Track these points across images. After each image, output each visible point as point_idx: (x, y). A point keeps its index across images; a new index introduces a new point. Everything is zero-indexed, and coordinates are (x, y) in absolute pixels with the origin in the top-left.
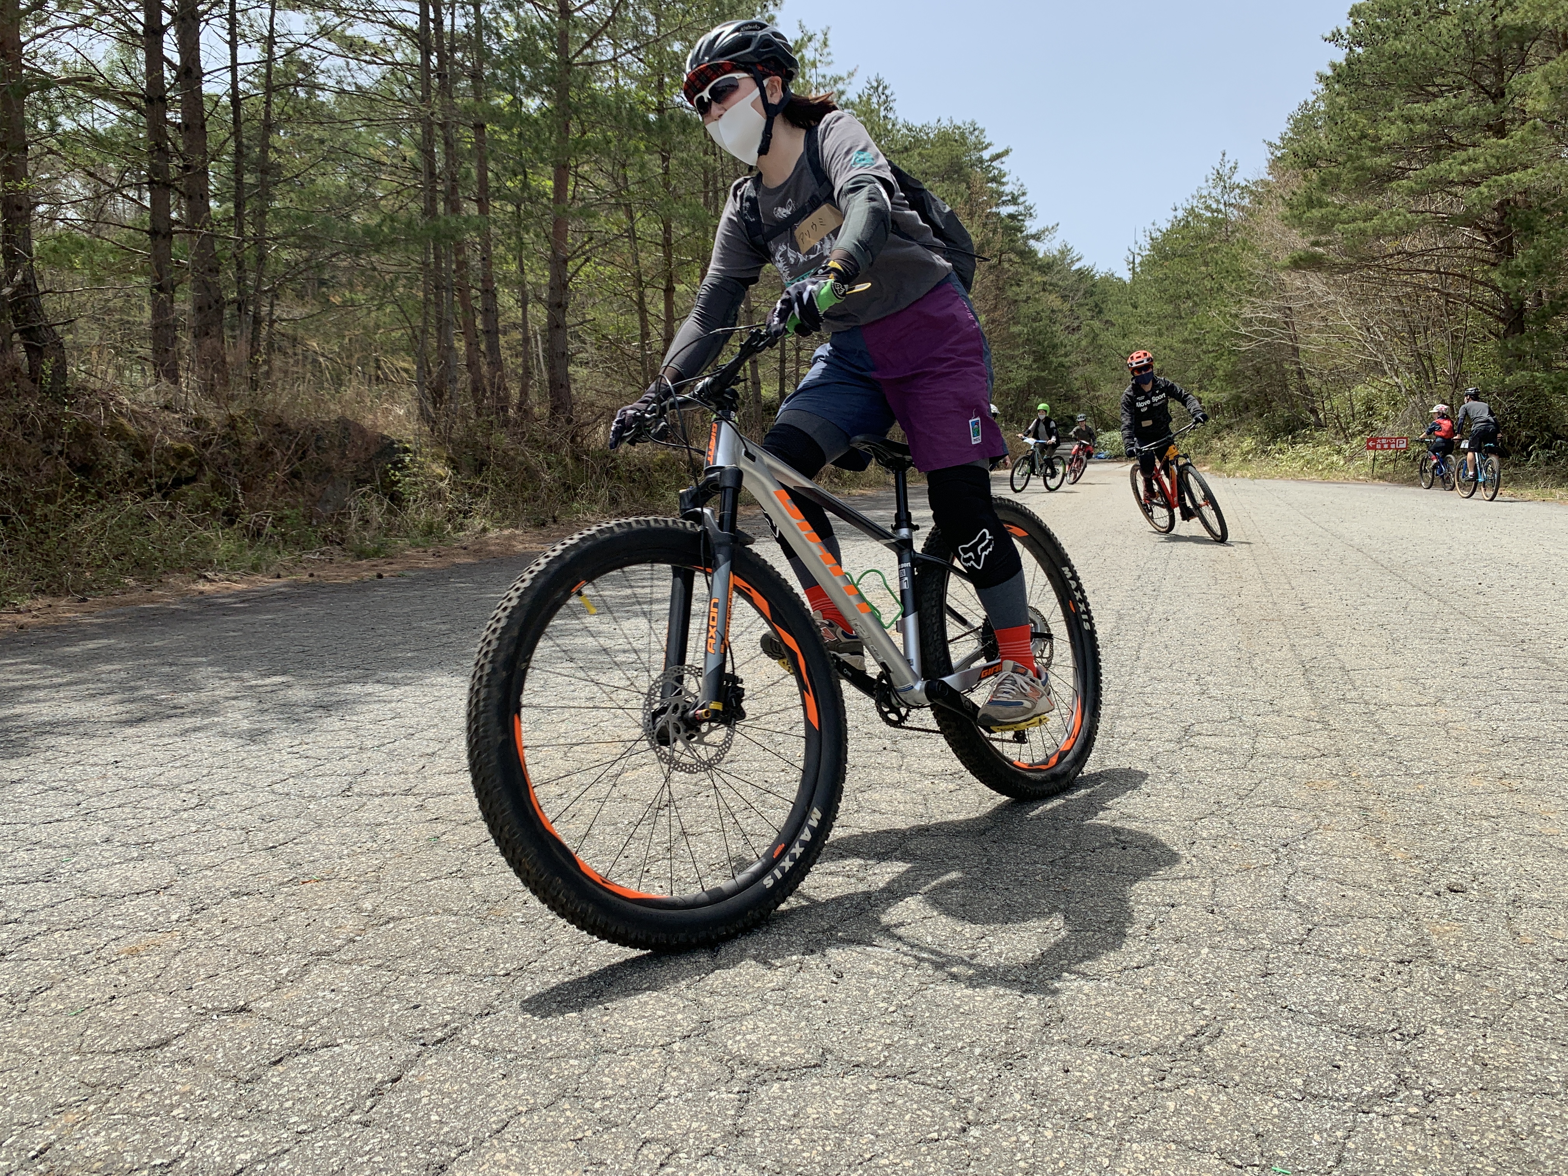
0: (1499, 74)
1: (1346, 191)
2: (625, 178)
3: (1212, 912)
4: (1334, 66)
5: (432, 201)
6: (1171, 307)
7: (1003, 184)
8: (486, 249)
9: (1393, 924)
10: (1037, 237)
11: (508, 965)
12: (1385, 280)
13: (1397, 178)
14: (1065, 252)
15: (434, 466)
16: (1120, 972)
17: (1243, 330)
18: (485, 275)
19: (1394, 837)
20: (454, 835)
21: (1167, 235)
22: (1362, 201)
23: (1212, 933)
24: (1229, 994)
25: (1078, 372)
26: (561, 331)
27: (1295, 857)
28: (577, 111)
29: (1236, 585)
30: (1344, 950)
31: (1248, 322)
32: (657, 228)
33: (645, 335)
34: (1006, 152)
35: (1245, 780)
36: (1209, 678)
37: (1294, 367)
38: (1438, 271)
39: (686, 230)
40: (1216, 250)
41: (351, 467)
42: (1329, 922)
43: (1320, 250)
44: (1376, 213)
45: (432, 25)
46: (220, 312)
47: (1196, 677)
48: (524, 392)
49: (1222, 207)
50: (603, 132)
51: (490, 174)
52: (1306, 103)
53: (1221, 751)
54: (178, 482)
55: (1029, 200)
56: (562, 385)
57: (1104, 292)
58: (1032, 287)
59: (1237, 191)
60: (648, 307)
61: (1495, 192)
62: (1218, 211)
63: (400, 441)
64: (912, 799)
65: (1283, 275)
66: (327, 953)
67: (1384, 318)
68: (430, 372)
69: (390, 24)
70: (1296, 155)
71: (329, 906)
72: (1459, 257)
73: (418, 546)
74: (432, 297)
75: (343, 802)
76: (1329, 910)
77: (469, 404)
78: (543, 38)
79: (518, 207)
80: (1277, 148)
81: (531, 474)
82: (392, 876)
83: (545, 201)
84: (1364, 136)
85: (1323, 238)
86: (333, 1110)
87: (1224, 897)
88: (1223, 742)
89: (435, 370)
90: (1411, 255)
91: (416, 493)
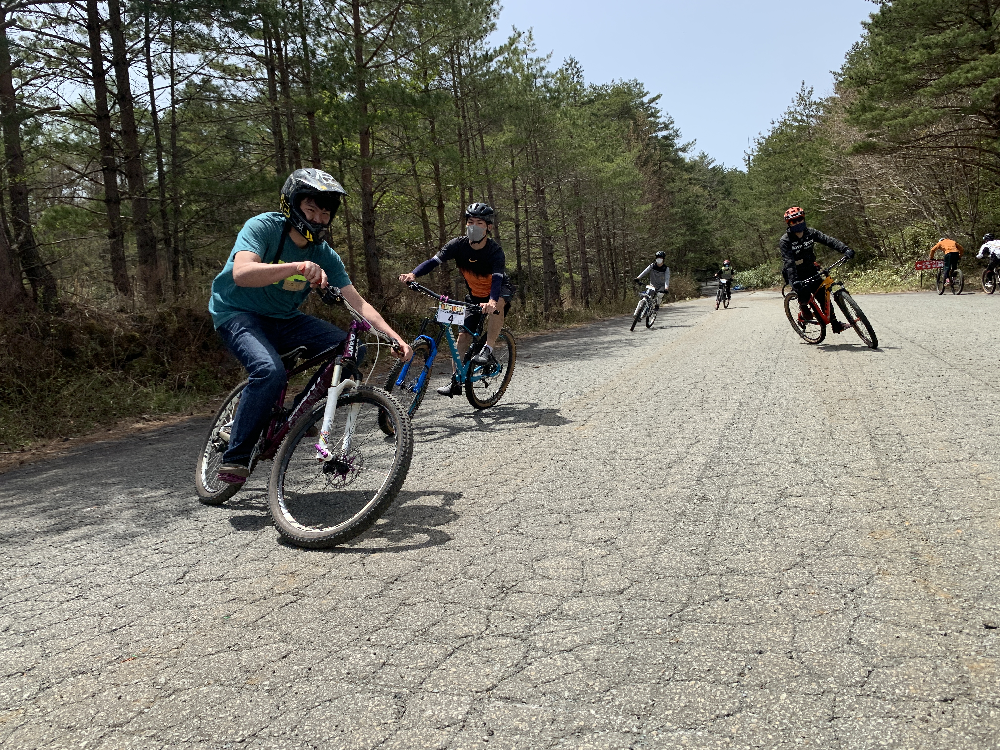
0: (986, 11)
1: (888, 99)
3: (791, 658)
4: (872, 16)
5: (282, 164)
6: (776, 187)
7: (658, 117)
9: (938, 662)
10: (683, 149)
11: (245, 732)
12: (919, 155)
13: (922, 86)
14: (703, 157)
16: (713, 720)
17: (824, 198)
19: (939, 579)
20: (241, 613)
21: (769, 140)
22: (899, 104)
23: (791, 678)
24: (801, 740)
25: (717, 235)
26: (372, 240)
27: (859, 601)
29: (824, 375)
30: (897, 691)
31: (828, 192)
32: (429, 168)
33: (428, 237)
34: (659, 97)
35: (823, 534)
36: (801, 449)
37: (862, 219)
38: (956, 146)
39: (448, 167)
40: (803, 147)
42: (886, 664)
43: (874, 139)
44: (910, 112)
46: (154, 247)
47: (791, 448)
49: (805, 118)
51: (320, 143)
52: (857, 43)
53: (805, 509)
54: (130, 358)
55: (676, 126)
56: (375, 275)
57: (731, 181)
58: (682, 182)
59: (815, 107)
60: (428, 219)
61: (991, 89)
62: (802, 121)
64: (573, 565)
65: (849, 159)
67: (921, 180)
69: (250, 54)
70: (851, 78)
71: (135, 681)
72: (970, 135)
75: (175, 588)
76: (886, 652)
79: (340, 163)
80: (840, 75)
82: (188, 652)
83: (356, 157)
84: (897, 61)
85: (875, 132)
87: (801, 642)
88: (808, 501)
90: (937, 137)
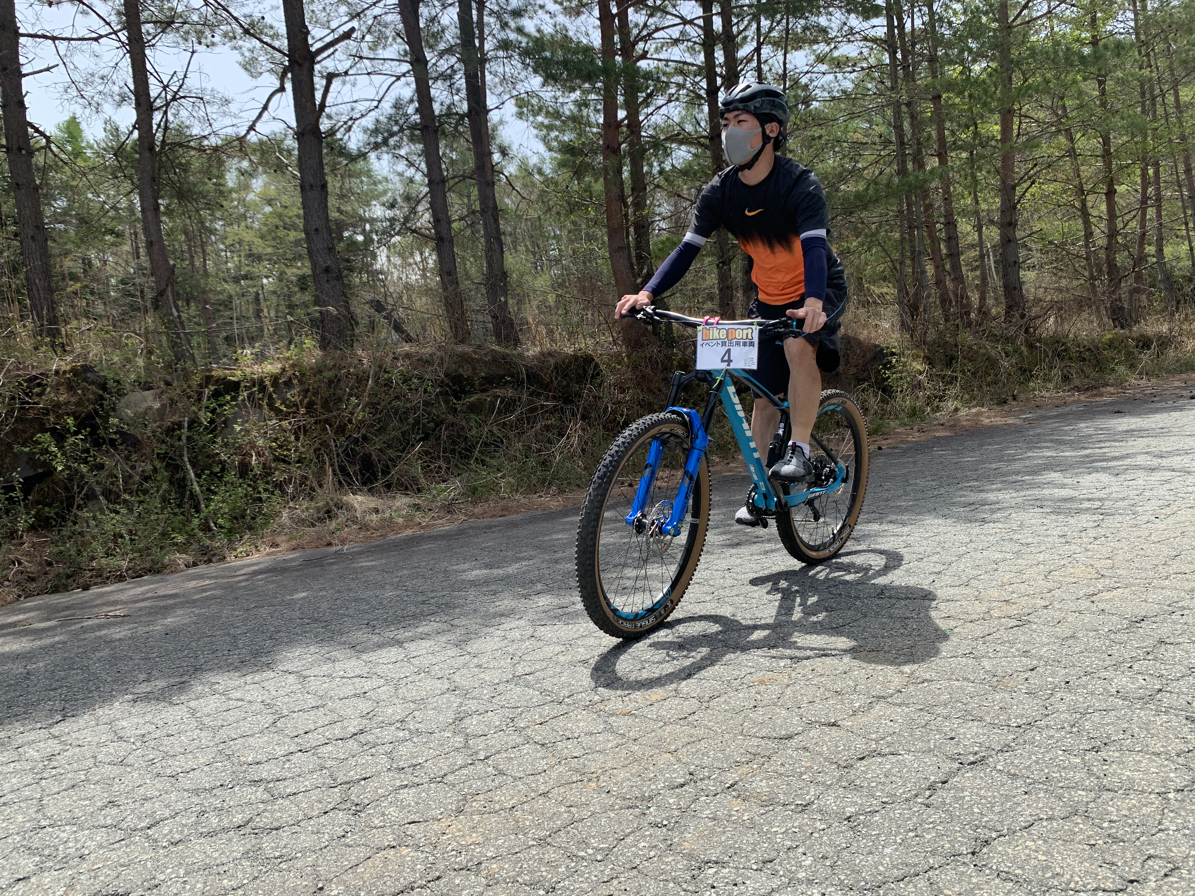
2: (1064, 108)
5: (903, 163)
8: (947, 191)
11: (1019, 720)
15: (914, 364)
18: (946, 211)
20: (964, 628)
26: (1012, 244)
28: (1018, 64)
32: (1096, 143)
33: (1089, 235)
39: (1125, 138)
41: (853, 370)
45: (896, 31)
48: (983, 299)
50: (1043, 76)
51: (947, 132)
56: (1015, 288)
60: (1090, 211)
63: (888, 348)
66: (884, 697)
68: (907, 294)
69: (865, 39)
73: (906, 425)
74: (907, 236)
77: (938, 313)
78: (986, 13)
79: (972, 152)
81: (992, 363)
83: (993, 143)
86: (904, 793)
89: (912, 291)
91: (902, 386)
